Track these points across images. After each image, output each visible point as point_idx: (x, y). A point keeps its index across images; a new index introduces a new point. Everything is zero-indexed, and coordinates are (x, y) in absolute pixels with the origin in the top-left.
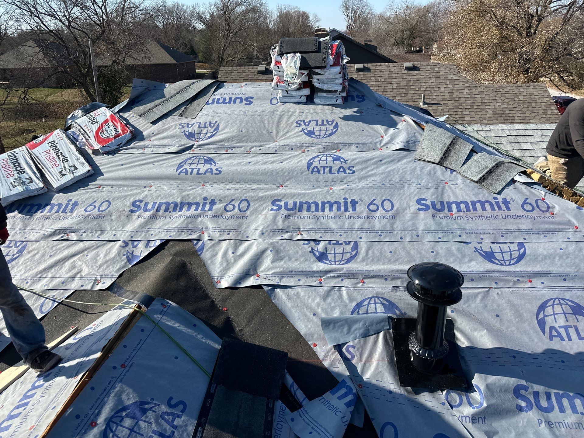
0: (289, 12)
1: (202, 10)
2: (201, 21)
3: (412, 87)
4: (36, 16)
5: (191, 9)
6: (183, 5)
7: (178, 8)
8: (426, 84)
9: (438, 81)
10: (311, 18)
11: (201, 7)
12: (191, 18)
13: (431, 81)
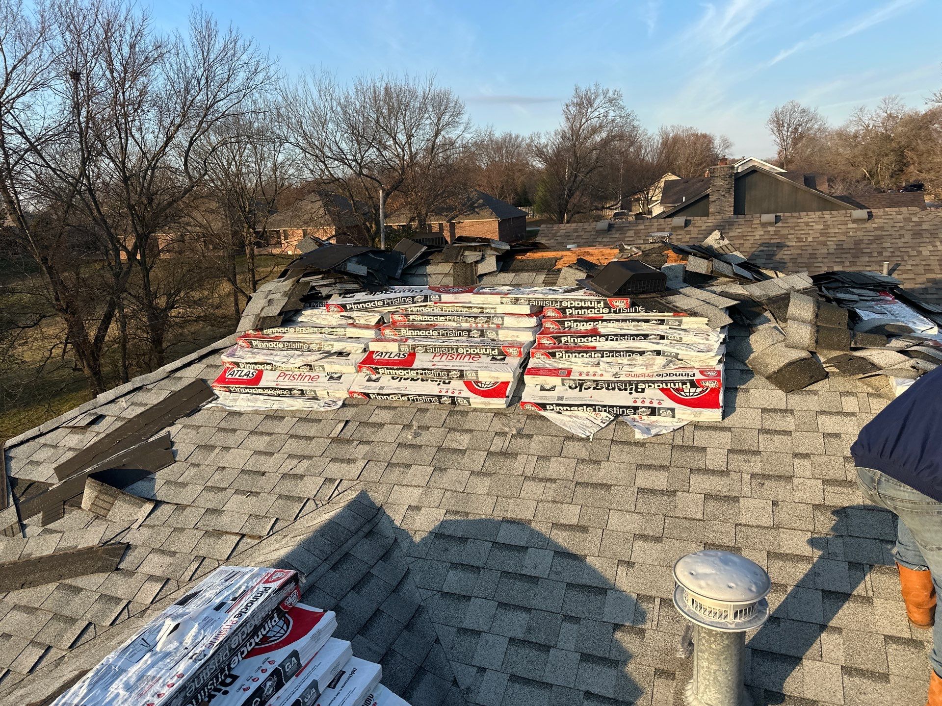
0: (679, 137)
1: (543, 141)
2: (541, 157)
3: (865, 251)
4: (322, 162)
5: (528, 141)
6: (517, 137)
7: (510, 141)
8: (894, 246)
9: (918, 240)
10: (717, 142)
11: (543, 137)
12: (527, 154)
13: (903, 240)
